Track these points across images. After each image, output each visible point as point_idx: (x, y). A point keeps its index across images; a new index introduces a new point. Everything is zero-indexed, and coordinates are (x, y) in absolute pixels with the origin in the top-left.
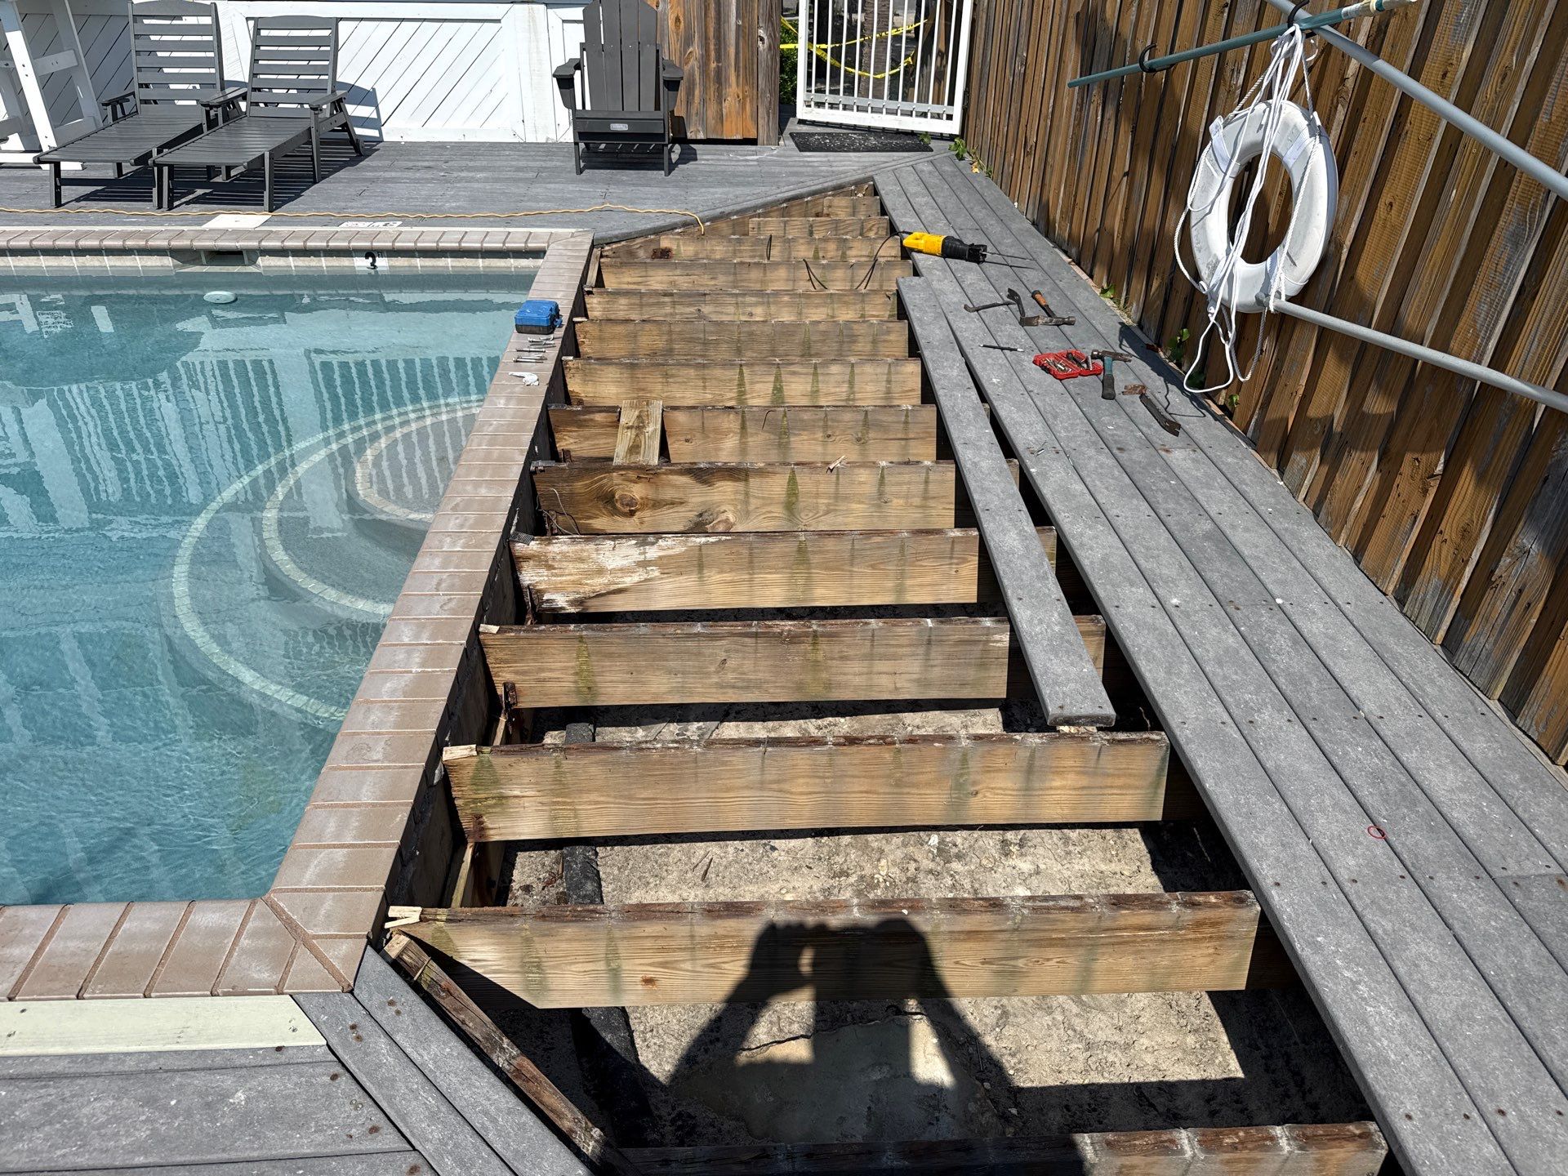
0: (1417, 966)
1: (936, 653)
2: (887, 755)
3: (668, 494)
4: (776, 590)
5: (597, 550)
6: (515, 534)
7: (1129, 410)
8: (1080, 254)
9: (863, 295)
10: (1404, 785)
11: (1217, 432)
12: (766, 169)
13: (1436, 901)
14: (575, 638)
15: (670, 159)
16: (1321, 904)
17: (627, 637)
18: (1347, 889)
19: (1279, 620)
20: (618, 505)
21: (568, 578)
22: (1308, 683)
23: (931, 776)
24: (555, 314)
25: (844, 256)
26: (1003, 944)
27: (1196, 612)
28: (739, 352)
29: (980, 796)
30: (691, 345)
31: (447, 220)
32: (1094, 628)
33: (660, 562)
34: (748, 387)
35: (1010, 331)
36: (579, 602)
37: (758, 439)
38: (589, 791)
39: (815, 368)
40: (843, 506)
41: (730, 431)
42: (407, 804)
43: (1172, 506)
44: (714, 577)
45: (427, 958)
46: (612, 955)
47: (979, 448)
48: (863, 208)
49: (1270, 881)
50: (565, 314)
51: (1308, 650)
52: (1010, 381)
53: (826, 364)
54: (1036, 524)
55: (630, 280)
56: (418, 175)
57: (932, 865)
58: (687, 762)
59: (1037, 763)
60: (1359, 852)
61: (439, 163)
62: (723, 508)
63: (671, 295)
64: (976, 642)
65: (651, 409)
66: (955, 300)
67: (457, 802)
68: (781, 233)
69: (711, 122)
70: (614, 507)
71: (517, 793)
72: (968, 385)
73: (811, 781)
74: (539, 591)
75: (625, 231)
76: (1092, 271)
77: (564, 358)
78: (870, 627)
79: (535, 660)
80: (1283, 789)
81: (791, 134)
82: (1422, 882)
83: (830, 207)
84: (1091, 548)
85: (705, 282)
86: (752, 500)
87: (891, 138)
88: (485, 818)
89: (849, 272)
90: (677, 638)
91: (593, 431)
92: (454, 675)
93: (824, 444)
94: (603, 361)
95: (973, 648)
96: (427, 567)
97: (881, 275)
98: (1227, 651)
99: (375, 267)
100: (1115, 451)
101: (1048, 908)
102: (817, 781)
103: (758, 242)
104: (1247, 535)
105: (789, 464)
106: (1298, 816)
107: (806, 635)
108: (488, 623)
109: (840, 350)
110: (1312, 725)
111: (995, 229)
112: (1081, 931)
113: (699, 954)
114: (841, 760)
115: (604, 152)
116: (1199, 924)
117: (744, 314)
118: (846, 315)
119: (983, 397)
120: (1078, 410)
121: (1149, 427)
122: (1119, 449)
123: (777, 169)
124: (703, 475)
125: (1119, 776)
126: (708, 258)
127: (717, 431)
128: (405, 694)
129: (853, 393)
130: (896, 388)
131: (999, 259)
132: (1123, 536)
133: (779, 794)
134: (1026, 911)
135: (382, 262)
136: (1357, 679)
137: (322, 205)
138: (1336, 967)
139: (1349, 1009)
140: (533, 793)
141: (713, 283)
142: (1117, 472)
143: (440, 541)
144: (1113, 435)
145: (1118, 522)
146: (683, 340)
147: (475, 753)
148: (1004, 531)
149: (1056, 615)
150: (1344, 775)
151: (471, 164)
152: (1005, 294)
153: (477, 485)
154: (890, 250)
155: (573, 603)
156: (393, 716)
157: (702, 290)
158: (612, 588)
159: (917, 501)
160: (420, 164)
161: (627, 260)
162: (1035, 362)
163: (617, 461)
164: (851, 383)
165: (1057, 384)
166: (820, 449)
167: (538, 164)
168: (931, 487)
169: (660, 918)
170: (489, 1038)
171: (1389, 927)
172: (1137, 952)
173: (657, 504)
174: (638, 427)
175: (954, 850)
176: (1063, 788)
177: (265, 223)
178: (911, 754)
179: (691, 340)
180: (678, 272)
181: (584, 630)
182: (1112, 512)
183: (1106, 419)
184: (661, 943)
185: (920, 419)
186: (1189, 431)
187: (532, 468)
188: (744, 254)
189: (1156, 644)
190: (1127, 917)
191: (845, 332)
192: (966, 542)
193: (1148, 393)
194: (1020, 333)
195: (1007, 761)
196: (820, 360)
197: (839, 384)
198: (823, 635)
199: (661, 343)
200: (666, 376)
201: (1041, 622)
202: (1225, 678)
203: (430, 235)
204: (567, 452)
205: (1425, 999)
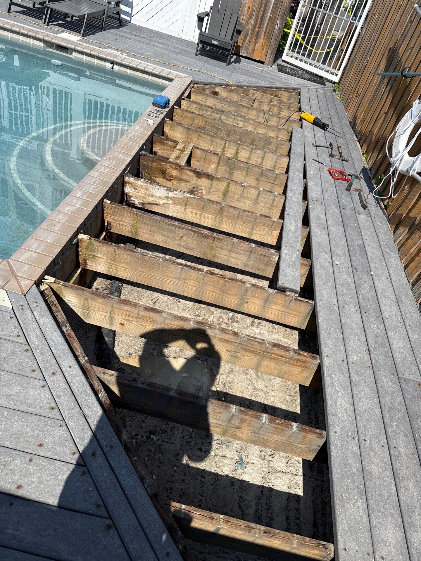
0: (360, 393)
1: (253, 256)
2: (222, 281)
3: (185, 177)
4: (209, 221)
5: (153, 188)
6: (127, 173)
7: (352, 196)
8: (361, 138)
9: (280, 129)
10: (384, 341)
11: (379, 213)
12: (263, 74)
13: (376, 377)
14: (134, 213)
15: (230, 60)
16: (339, 366)
17: (152, 219)
18: (349, 365)
19: (369, 279)
20: (167, 176)
21: (141, 194)
22: (369, 301)
23: (235, 293)
24: (168, 103)
25: (279, 114)
26: (235, 347)
27: (343, 268)
28: (228, 136)
29: (248, 304)
30: (213, 128)
31: (143, 59)
32: (307, 264)
33: (173, 199)
34: (226, 149)
35: (325, 157)
36: (143, 204)
37: (223, 168)
38: (123, 263)
39: (252, 149)
40: (243, 200)
41: (214, 162)
42: (61, 246)
43: (352, 232)
44: (190, 209)
45: (52, 294)
46: (112, 312)
47: (295, 193)
48: (293, 99)
49: (326, 354)
50: (171, 103)
51: (374, 291)
52: (317, 174)
53: (256, 149)
54: (303, 224)
55: (200, 99)
56: (139, 39)
57: (227, 322)
58: (157, 264)
59: (269, 299)
60: (359, 355)
61: (148, 37)
62: (202, 188)
63: (212, 108)
64: (267, 256)
65: (189, 146)
66: (310, 140)
67: (79, 253)
68: (260, 99)
69: (250, 51)
70: (165, 176)
71: (99, 256)
72: (301, 171)
73: (195, 282)
74: (130, 196)
75: (204, 81)
76: (363, 145)
77: (166, 119)
78: (233, 240)
79: (120, 217)
80: (344, 329)
81: (278, 64)
82: (375, 370)
83: (281, 94)
84: (318, 238)
85: (226, 107)
86: (212, 188)
87: (313, 77)
88: (87, 261)
89: (278, 119)
90: (168, 224)
91: (167, 147)
92: (90, 212)
93: (245, 177)
94: (179, 124)
95: (265, 258)
96: (93, 175)
97: (289, 124)
98: (347, 283)
99: (113, 68)
100: (341, 209)
101: (252, 340)
102: (197, 283)
103: (250, 99)
104: (372, 249)
105: (229, 179)
106: (345, 339)
107: (211, 237)
108: (108, 200)
109: (264, 146)
110: (363, 314)
111: (335, 120)
112: (260, 350)
113: (139, 320)
114: (206, 278)
115: (208, 51)
116: (299, 360)
117: (235, 123)
118: (272, 134)
119: (305, 177)
120: (335, 191)
121: (357, 204)
122: (343, 208)
123: (267, 75)
124: (198, 174)
125: (295, 311)
126: (231, 99)
127: (209, 161)
128: (72, 213)
129: (262, 163)
130: (278, 165)
131: (332, 131)
132: (330, 237)
133: (184, 283)
134: (245, 339)
135: (116, 67)
136: (386, 305)
137: (101, 40)
138: (334, 385)
139: (332, 398)
140: (105, 258)
141: (229, 109)
142: (339, 216)
143: (100, 168)
144: (343, 203)
145: (331, 232)
146: (210, 125)
147: (89, 239)
148: (291, 223)
149: (295, 255)
150: (366, 332)
151: (159, 41)
152: (328, 144)
153: (120, 153)
154: (296, 116)
155: (140, 204)
156: (65, 219)
157: (223, 110)
158: (155, 202)
159: (268, 206)
160: (141, 35)
161: (201, 91)
162: (328, 170)
163: (170, 160)
164: (263, 159)
165: (332, 181)
166: (243, 178)
167: (183, 48)
168: (275, 202)
169: (130, 305)
170: (63, 322)
171: (357, 379)
172: (276, 363)
173: (180, 180)
174: (182, 151)
175: (236, 319)
176: (275, 309)
177: (79, 41)
178: (230, 283)
179: (213, 126)
180: (218, 101)
181: (138, 212)
182: (330, 228)
183: (343, 197)
184: (128, 313)
185: (281, 178)
186: (370, 210)
187: (141, 153)
188: (244, 102)
189: (324, 274)
190: (276, 350)
191: (268, 140)
192: (278, 224)
193: (362, 193)
194: (328, 159)
195: (260, 295)
196: (254, 147)
197: (259, 157)
198: (217, 238)
199: (202, 124)
200: (199, 136)
201: (289, 255)
202: (342, 291)
203: (135, 62)
204: (156, 152)
205: (358, 403)
